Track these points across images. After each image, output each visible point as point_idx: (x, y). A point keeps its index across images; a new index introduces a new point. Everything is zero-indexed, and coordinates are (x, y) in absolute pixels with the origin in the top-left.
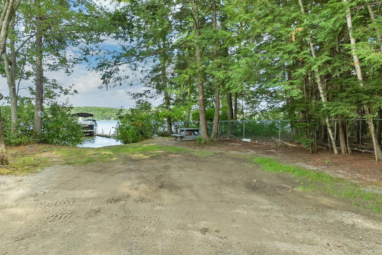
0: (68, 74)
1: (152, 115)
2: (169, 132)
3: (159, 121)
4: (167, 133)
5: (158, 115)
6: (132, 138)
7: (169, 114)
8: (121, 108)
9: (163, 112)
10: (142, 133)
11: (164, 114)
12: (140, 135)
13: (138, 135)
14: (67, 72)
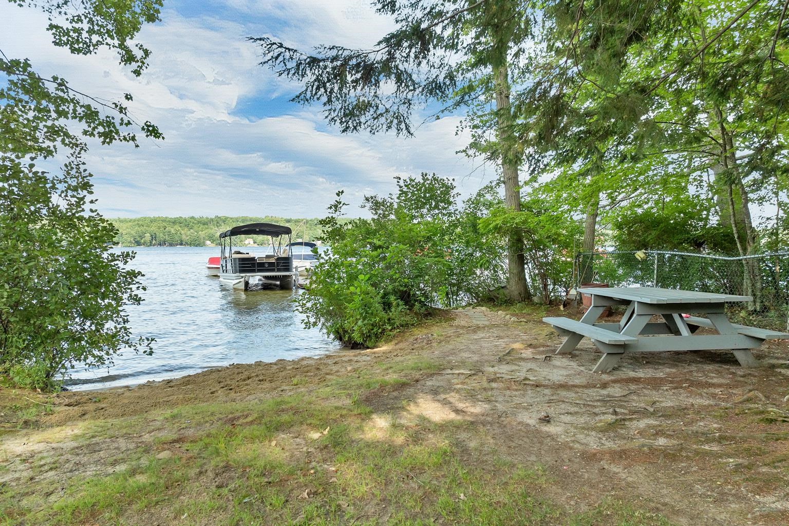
0: (134, 66)
1: (456, 226)
2: (514, 289)
3: (479, 246)
4: (506, 292)
5: (474, 226)
6: (364, 319)
7: (517, 221)
8: (338, 198)
9: (494, 215)
10: (406, 297)
11: (499, 221)
12: (398, 309)
13: (387, 306)
14: (129, 58)
